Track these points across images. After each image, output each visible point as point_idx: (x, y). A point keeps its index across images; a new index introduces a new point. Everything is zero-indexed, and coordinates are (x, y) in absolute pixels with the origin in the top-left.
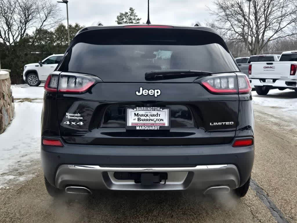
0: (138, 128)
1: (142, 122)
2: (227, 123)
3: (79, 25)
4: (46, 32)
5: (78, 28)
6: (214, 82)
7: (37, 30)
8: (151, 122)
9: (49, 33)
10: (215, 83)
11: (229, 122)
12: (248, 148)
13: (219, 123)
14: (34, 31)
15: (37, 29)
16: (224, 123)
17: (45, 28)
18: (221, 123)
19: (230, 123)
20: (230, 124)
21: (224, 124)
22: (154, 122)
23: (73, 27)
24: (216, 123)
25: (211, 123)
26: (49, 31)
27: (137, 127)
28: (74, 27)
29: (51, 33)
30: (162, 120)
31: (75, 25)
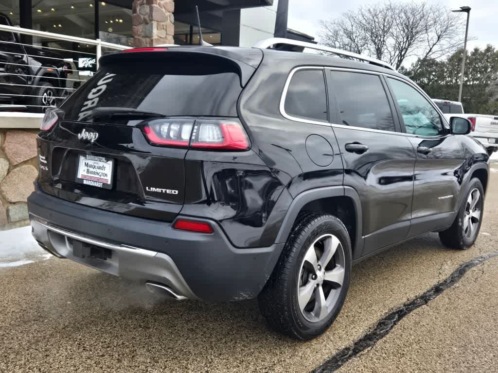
0: (85, 182)
1: (89, 175)
2: (168, 191)
3: (493, 48)
4: (433, 63)
5: (489, 53)
6: (160, 128)
7: (419, 60)
8: (97, 176)
9: (437, 64)
10: (162, 129)
11: (172, 189)
12: (203, 235)
13: (158, 189)
14: (415, 63)
15: (419, 58)
16: (164, 190)
17: (433, 56)
18: (160, 189)
19: (173, 191)
20: (173, 193)
21: (164, 192)
22: (99, 177)
23: (481, 52)
24: (154, 189)
25: (147, 188)
26: (438, 60)
27: (84, 180)
28: (483, 52)
29: (442, 64)
30: (106, 175)
31: (486, 48)
